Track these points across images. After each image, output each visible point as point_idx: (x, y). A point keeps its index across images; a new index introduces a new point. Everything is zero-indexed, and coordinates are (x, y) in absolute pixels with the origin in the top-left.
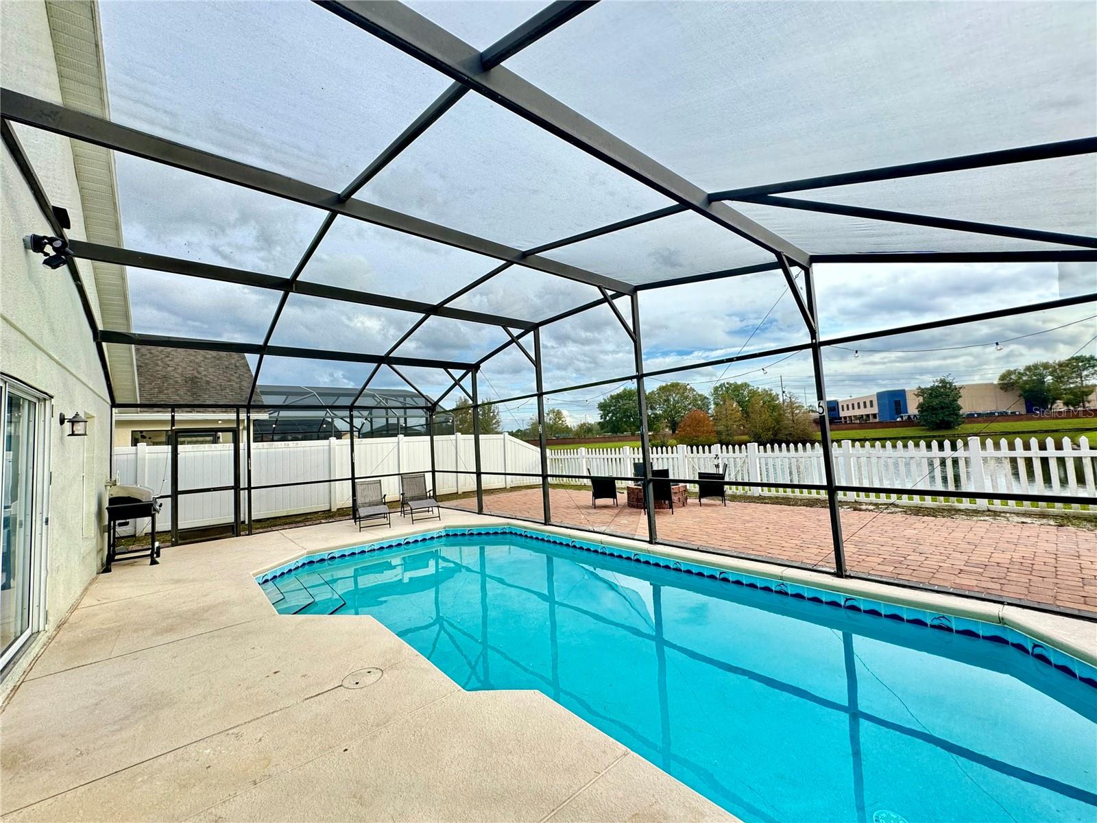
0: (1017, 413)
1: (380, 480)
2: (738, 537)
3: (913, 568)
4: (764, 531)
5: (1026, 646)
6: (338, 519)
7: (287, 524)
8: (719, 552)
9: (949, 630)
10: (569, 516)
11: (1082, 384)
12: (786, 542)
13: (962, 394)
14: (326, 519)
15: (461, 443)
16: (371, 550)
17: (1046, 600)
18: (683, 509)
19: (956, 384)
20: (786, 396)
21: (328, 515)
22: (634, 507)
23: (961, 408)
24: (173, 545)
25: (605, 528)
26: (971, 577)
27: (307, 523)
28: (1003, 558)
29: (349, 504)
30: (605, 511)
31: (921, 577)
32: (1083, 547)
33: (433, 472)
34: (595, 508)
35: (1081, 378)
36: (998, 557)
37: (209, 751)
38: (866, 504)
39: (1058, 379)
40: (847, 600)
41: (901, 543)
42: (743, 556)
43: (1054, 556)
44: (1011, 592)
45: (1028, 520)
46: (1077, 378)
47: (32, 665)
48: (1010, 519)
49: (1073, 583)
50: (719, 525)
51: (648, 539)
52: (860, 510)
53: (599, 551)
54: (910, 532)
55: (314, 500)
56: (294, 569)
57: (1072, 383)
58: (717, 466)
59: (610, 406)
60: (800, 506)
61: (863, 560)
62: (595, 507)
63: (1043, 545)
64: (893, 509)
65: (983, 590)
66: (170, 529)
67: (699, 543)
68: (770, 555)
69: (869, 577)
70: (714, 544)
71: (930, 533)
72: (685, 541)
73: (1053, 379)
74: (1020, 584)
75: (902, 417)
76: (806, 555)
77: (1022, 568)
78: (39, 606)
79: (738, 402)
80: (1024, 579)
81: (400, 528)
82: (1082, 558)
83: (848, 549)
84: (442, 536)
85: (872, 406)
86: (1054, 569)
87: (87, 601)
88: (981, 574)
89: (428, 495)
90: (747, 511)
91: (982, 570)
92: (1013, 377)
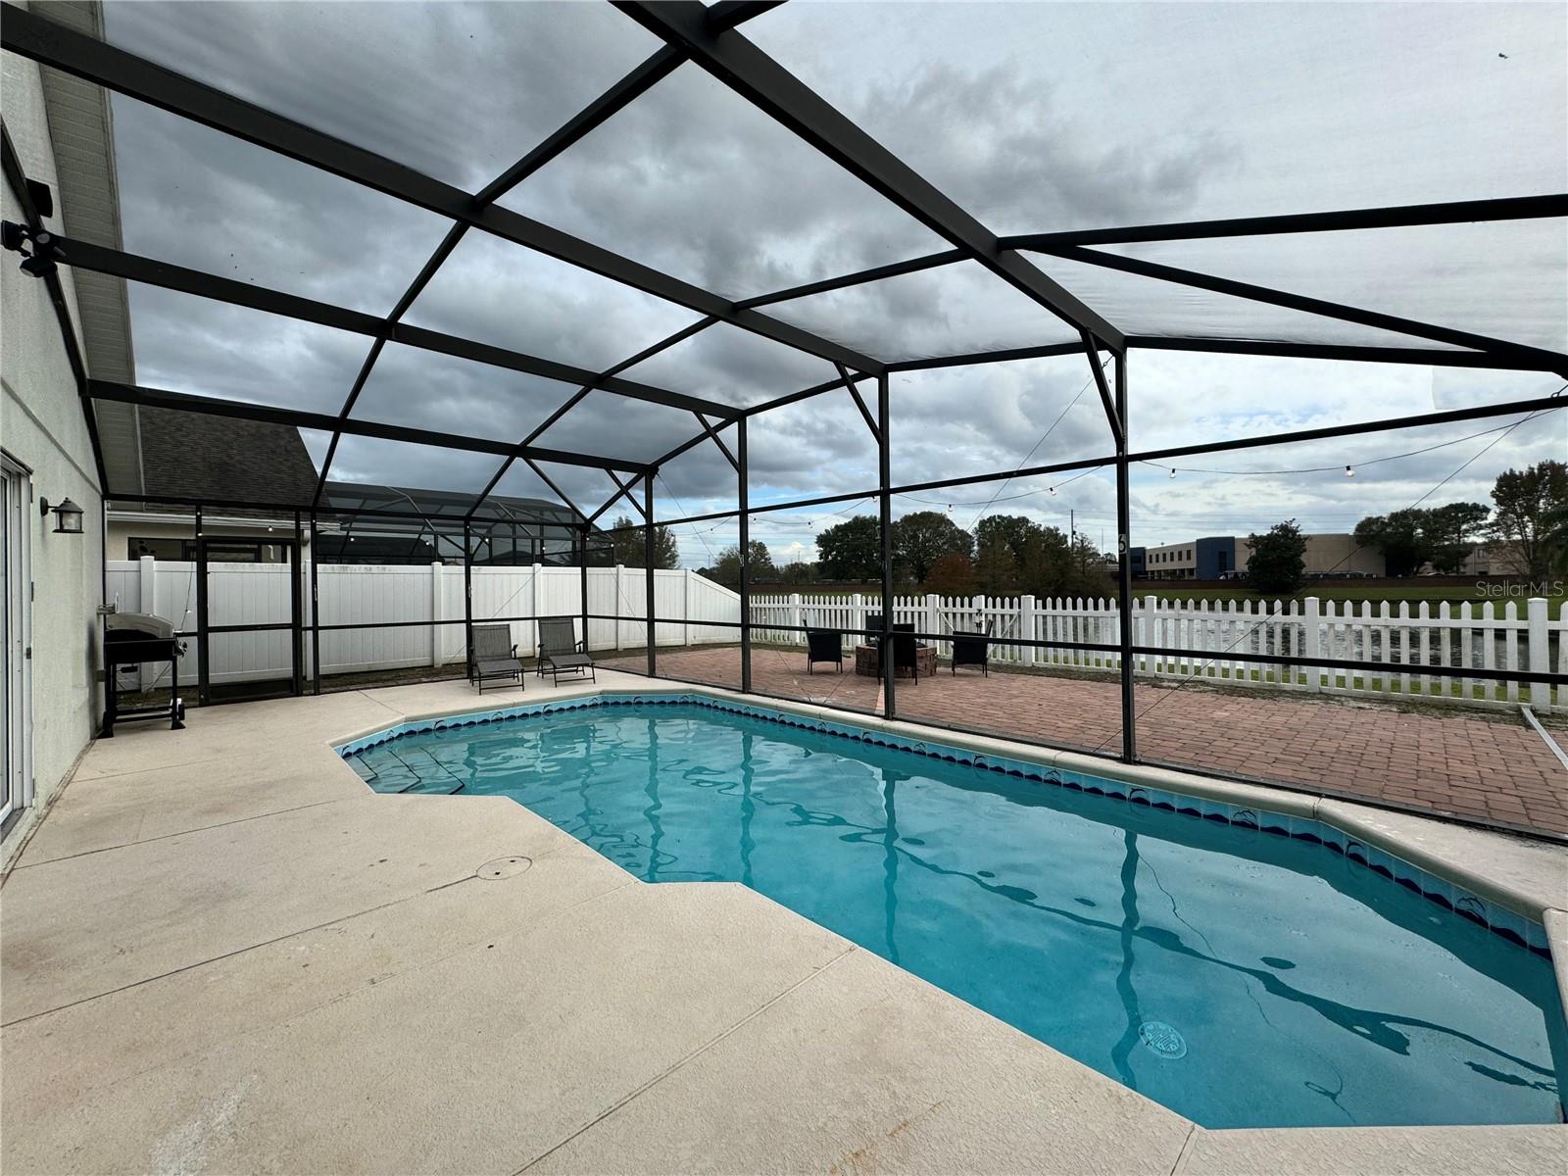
0: (1374, 576)
1: (508, 625)
2: (1001, 714)
3: (1217, 754)
4: (1034, 708)
5: (1340, 845)
6: (444, 677)
7: (370, 682)
8: (977, 731)
9: (1254, 827)
10: (776, 683)
11: (1459, 541)
12: (1063, 722)
13: (1307, 547)
14: (427, 677)
15: (623, 580)
16: (497, 720)
17: (1370, 793)
18: (930, 679)
19: (1301, 533)
20: (1077, 538)
21: (430, 673)
22: (865, 675)
23: (1304, 566)
24: (202, 705)
25: (825, 698)
26: (1288, 767)
27: (400, 682)
28: (1329, 747)
29: (463, 656)
30: (826, 679)
31: (1228, 765)
32: (1425, 736)
33: (585, 617)
34: (811, 674)
35: (1459, 534)
36: (1323, 745)
37: (303, 948)
38: (1169, 681)
39: (1430, 533)
40: (1134, 790)
41: (1208, 726)
42: (1007, 736)
43: (1390, 746)
44: (1331, 783)
45: (1367, 705)
46: (1453, 533)
47: (21, 849)
48: (1345, 703)
49: (1407, 776)
50: (978, 700)
51: (884, 714)
52: (1161, 687)
53: (817, 728)
54: (1219, 714)
55: (409, 649)
56: (387, 741)
57: (1447, 540)
58: (979, 625)
59: (835, 541)
60: (1085, 679)
61: (1158, 745)
62: (811, 672)
63: (1378, 732)
64: (1202, 688)
65: (1298, 781)
66: (197, 683)
67: (951, 720)
68: (1041, 736)
69: (1164, 764)
70: (968, 720)
71: (1245, 715)
72: (931, 717)
73: (1423, 533)
74: (1345, 775)
75: (1226, 575)
76: (1088, 737)
77: (1350, 758)
78: (21, 772)
79: (1012, 544)
80: (1349, 770)
81: (536, 693)
82: (1421, 748)
83: (1140, 731)
84: (597, 704)
85: (1189, 558)
86: (1386, 760)
87: (83, 773)
88: (1299, 764)
89: (577, 651)
90: (1014, 684)
91: (1301, 759)
92: (1374, 527)
